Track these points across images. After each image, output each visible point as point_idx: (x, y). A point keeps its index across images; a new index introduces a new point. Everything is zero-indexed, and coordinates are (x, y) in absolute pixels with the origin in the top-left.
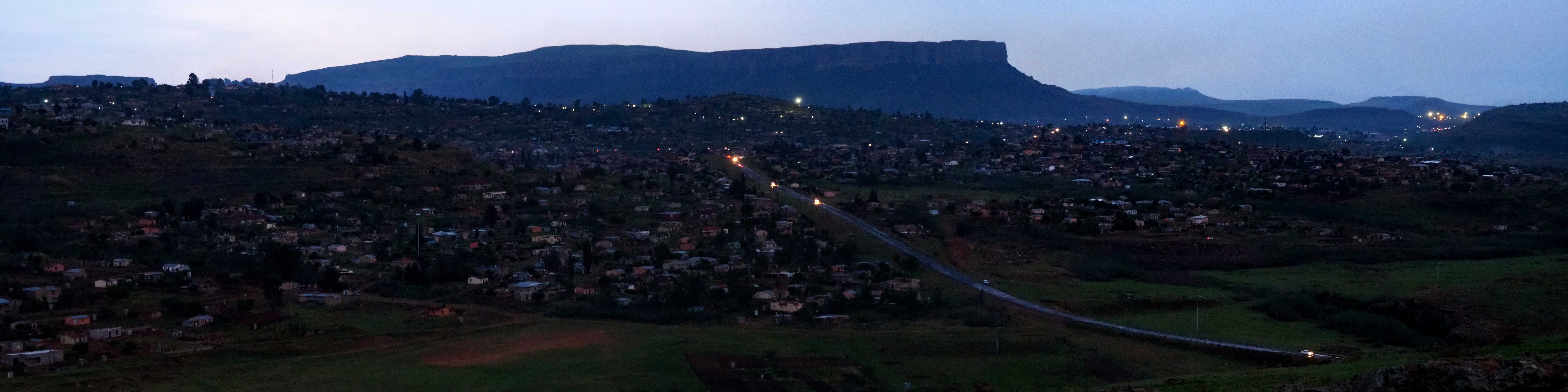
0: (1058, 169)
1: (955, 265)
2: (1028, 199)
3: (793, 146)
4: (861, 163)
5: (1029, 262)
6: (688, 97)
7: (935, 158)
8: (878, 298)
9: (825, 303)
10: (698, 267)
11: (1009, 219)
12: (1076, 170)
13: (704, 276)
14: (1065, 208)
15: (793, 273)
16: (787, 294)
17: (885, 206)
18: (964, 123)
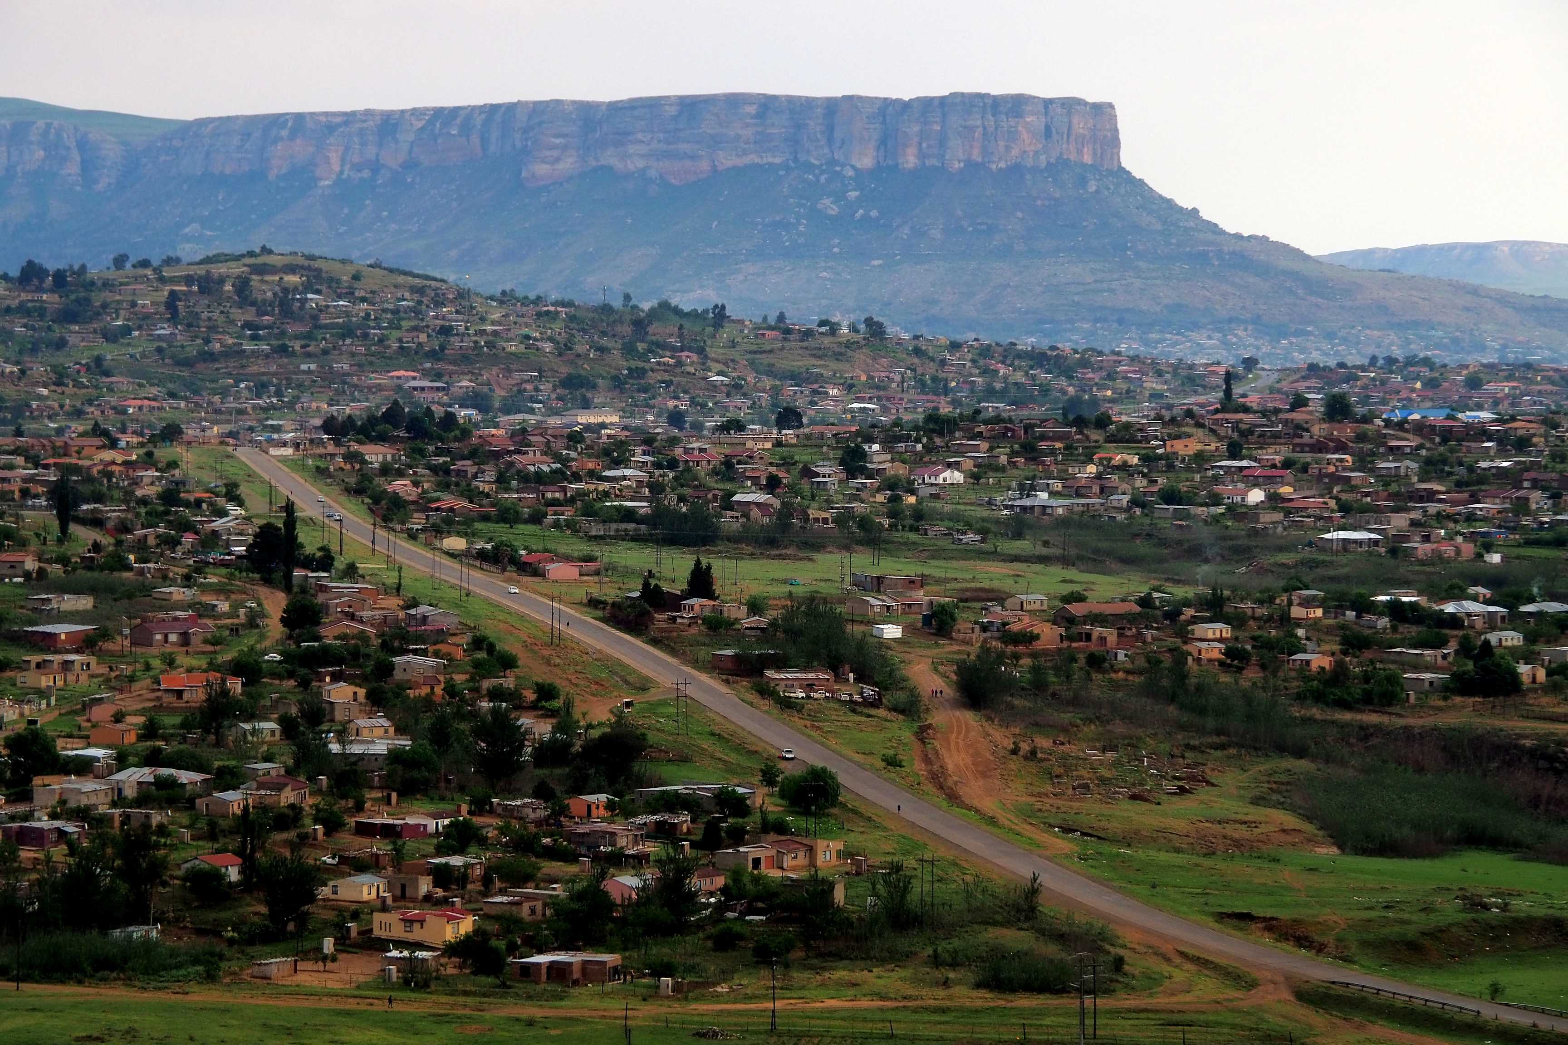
0: (1274, 500)
1: (953, 797)
2: (1181, 592)
3: (450, 419)
4: (664, 476)
5: (1182, 791)
6: (120, 261)
7: (892, 460)
8: (712, 900)
9: (544, 915)
10: (144, 798)
11: (1121, 656)
12: (1332, 503)
13: (162, 830)
14: (1298, 623)
15: (447, 822)
16: (425, 885)
17: (736, 612)
18: (986, 352)
